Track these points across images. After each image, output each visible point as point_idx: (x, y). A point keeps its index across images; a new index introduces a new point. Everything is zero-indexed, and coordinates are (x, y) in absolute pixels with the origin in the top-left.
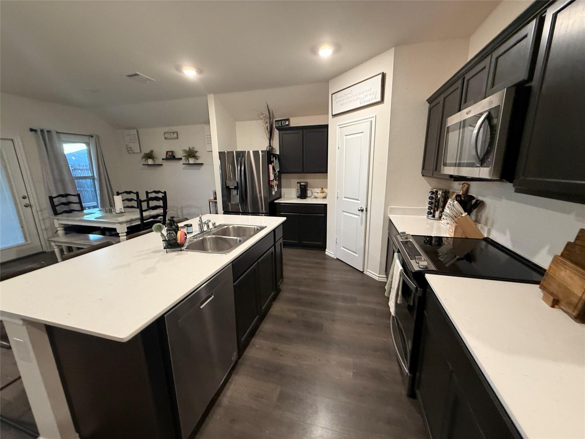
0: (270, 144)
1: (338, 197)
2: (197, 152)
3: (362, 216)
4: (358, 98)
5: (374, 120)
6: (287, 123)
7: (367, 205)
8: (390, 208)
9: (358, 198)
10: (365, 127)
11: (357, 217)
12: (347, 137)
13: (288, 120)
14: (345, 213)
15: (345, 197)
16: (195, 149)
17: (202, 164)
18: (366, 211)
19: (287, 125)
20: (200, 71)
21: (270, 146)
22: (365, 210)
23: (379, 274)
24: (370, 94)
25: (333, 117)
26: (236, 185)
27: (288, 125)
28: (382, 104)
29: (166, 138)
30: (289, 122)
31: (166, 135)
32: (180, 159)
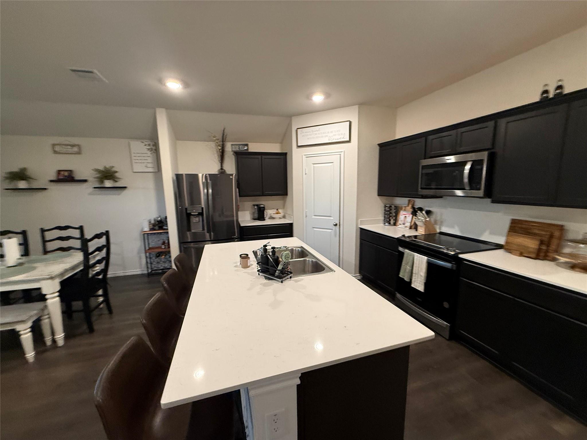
0: (222, 166)
1: (306, 216)
2: (116, 172)
3: (336, 230)
4: (327, 136)
5: (342, 154)
6: (246, 148)
7: (340, 220)
8: (361, 220)
9: (330, 215)
10: (335, 158)
11: (330, 231)
12: (315, 165)
13: (247, 145)
14: (315, 229)
15: (315, 216)
16: (114, 169)
17: (125, 187)
18: (340, 225)
19: (245, 150)
20: (186, 85)
21: (222, 169)
22: (338, 225)
23: (355, 274)
24: (339, 135)
25: (298, 147)
26: (201, 211)
27: (247, 149)
28: (349, 143)
29: (55, 152)
30: (248, 147)
31: (57, 148)
32: (85, 181)
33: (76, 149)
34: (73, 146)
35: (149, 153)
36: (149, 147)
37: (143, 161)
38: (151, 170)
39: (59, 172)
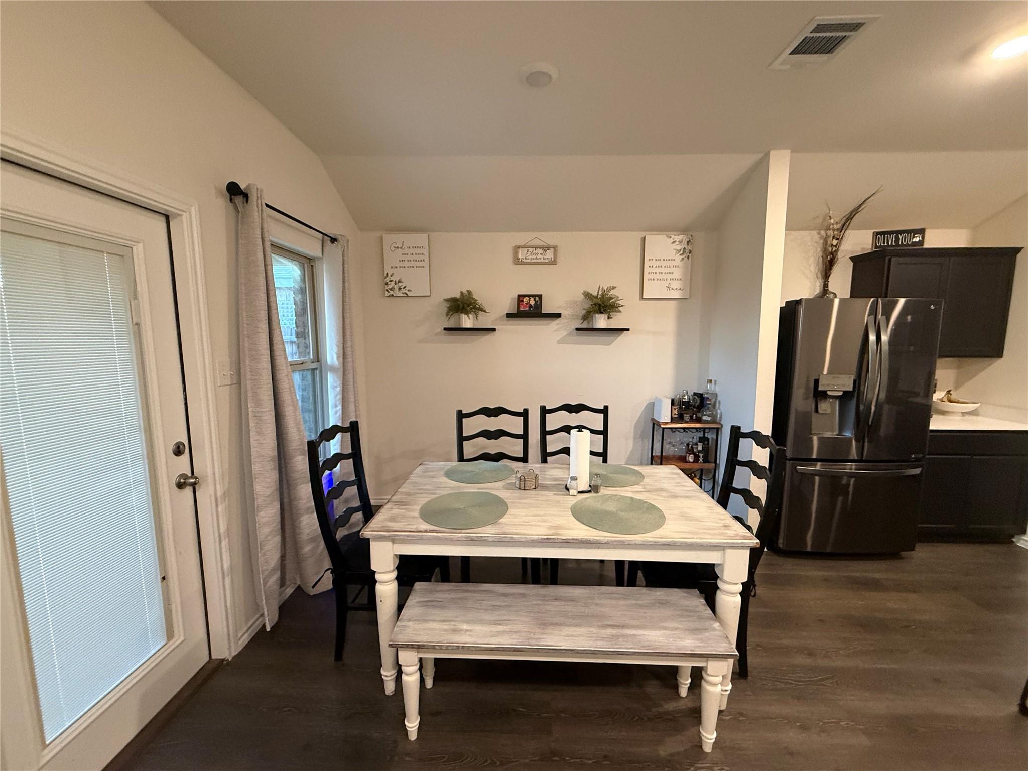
6: (916, 240)
13: (922, 232)
17: (626, 331)
19: (915, 244)
21: (824, 288)
27: (919, 243)
29: (517, 261)
30: (923, 237)
31: (521, 254)
32: (558, 315)
33: (549, 254)
34: (546, 248)
35: (678, 258)
36: (679, 247)
37: (665, 277)
38: (676, 294)
39: (520, 298)
